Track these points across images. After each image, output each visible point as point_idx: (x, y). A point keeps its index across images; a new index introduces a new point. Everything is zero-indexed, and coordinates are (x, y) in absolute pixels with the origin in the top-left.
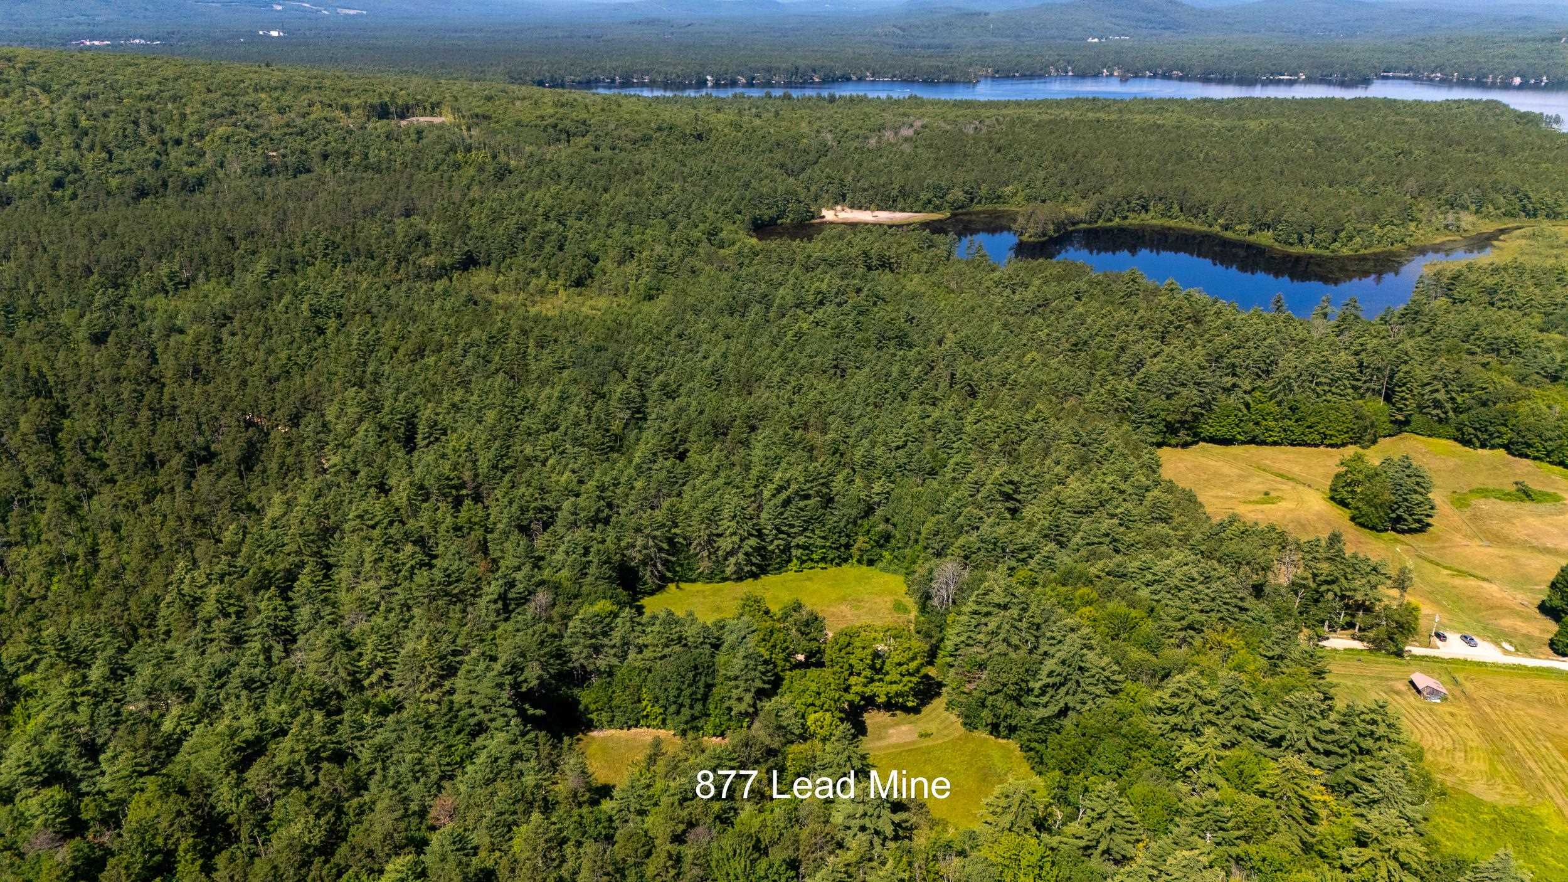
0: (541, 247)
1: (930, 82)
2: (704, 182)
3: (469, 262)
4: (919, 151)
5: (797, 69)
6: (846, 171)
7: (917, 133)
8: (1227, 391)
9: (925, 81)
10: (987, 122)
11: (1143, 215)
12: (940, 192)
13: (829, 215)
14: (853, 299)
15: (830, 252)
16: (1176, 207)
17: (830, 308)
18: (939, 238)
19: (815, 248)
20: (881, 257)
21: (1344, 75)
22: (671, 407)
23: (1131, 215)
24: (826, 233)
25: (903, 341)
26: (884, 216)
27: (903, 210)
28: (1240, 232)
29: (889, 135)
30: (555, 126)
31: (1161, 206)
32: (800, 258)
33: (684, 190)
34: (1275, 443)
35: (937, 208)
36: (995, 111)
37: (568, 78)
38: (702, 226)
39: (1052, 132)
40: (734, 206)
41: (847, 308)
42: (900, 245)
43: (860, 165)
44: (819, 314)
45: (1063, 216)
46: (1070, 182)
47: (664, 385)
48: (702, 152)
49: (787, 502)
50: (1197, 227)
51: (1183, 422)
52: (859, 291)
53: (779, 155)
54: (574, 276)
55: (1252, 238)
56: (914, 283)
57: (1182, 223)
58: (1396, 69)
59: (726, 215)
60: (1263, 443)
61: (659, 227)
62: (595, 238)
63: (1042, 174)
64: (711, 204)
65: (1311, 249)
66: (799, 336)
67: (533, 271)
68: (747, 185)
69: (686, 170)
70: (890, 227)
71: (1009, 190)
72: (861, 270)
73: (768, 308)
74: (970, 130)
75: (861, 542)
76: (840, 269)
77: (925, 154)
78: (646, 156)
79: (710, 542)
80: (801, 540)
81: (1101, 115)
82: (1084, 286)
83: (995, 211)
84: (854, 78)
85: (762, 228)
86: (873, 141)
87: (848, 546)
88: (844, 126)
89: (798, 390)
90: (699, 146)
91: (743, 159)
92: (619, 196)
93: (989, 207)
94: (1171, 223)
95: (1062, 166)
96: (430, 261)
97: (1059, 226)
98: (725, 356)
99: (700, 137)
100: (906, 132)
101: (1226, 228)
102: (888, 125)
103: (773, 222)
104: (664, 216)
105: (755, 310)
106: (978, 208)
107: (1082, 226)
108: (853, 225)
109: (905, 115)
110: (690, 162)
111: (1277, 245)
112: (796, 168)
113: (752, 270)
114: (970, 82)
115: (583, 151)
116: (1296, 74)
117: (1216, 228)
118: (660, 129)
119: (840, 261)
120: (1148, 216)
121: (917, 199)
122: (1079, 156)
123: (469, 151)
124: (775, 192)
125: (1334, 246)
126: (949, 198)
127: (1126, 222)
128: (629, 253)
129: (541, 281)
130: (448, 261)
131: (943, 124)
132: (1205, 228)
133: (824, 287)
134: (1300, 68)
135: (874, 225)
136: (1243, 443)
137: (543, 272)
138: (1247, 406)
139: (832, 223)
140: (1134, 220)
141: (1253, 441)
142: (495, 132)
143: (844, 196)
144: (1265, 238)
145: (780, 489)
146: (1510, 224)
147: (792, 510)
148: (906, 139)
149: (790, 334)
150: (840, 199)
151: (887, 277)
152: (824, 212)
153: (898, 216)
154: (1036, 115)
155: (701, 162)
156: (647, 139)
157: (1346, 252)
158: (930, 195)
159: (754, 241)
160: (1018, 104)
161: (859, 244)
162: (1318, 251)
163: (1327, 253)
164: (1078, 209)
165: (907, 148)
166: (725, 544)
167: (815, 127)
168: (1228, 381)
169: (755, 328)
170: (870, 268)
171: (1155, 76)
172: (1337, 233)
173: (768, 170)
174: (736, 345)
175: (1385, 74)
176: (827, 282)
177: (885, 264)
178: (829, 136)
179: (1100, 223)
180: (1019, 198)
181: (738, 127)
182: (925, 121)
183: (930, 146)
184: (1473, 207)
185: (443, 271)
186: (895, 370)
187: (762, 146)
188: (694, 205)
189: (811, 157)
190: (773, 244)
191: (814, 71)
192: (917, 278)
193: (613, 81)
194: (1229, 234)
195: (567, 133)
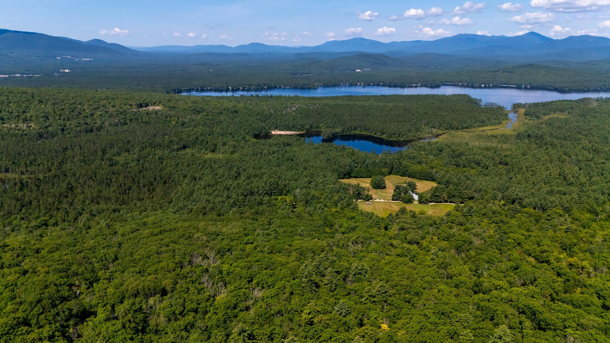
0: (202, 143)
1: (302, 88)
2: (239, 125)
3: (184, 147)
4: (297, 115)
5: (259, 84)
6: (277, 121)
7: (297, 109)
8: (356, 167)
9: (301, 88)
10: (317, 105)
11: (355, 131)
12: (303, 126)
13: (273, 133)
14: (281, 152)
15: (275, 142)
16: (363, 129)
17: (276, 154)
18: (302, 138)
19: (271, 141)
20: (287, 143)
21: (432, 84)
22: (246, 173)
23: (352, 131)
24: (273, 137)
25: (292, 160)
26: (288, 133)
27: (293, 131)
28: (378, 135)
29: (289, 110)
30: (195, 110)
31: (359, 129)
32: (268, 144)
33: (234, 127)
34: (366, 177)
35: (302, 130)
36: (319, 101)
37: (183, 89)
38: (241, 137)
39: (334, 108)
40: (248, 131)
41: (280, 154)
42: (292, 140)
43: (281, 119)
44: (274, 155)
45: (334, 132)
46: (338, 122)
47: (244, 169)
48: (238, 116)
49: (271, 185)
50: (368, 134)
51: (347, 174)
52: (282, 150)
53: (259, 117)
54: (212, 150)
55: (381, 136)
56: (295, 148)
57: (365, 133)
58: (448, 82)
59: (247, 133)
60: (363, 177)
61: (230, 137)
62: (215, 140)
63: (330, 120)
64: (242, 131)
65: (394, 139)
66: (270, 160)
67: (201, 149)
68: (251, 125)
69: (234, 121)
70: (289, 135)
71: (321, 125)
72: (283, 146)
73: (262, 154)
74: (311, 108)
75: (284, 192)
76: (278, 146)
77: (299, 116)
78: (222, 118)
79: (258, 192)
80: (274, 191)
81: (350, 103)
82: (332, 148)
83: (318, 131)
84: (278, 87)
85: (256, 136)
86: (284, 112)
87: (282, 193)
88: (276, 107)
89: (271, 169)
90: (237, 115)
91: (249, 118)
92: (217, 129)
93: (316, 130)
94: (362, 133)
95: (335, 118)
96: (176, 147)
97: (333, 134)
98: (254, 164)
99: (236, 112)
100: (294, 109)
101: (375, 134)
102: (289, 107)
103: (259, 134)
104: (231, 134)
105: (259, 155)
106: (313, 130)
107: (339, 134)
108: (280, 135)
109: (293, 103)
110: (235, 119)
111: (386, 138)
112: (264, 120)
113: (257, 146)
114: (315, 88)
115: (204, 117)
116: (417, 84)
117: (373, 134)
118: (224, 110)
119: (277, 144)
120: (357, 131)
121: (297, 128)
122: (340, 115)
123: (171, 117)
124: (259, 127)
125: (399, 138)
126: (305, 127)
127: (351, 133)
128: (224, 144)
129: (203, 151)
130: (179, 147)
131: (304, 106)
132: (370, 134)
133: (274, 150)
134: (419, 82)
135: (285, 135)
136: (359, 178)
137: (204, 149)
138: (360, 170)
139: (274, 135)
140: (353, 132)
141: (362, 177)
142: (178, 112)
143: (277, 127)
144: (384, 136)
145: (270, 183)
146: (447, 131)
147: (272, 186)
148: (294, 111)
149: (267, 160)
150: (276, 128)
151: (289, 147)
152: (272, 132)
153: (292, 133)
154: (331, 103)
155: (238, 119)
156: (221, 113)
157: (402, 139)
158: (300, 127)
159: (255, 140)
160: (327, 98)
161: (282, 140)
162: (396, 139)
163: (397, 140)
164: (338, 130)
165: (294, 114)
166: (261, 192)
167: (268, 108)
168: (356, 165)
169: (260, 158)
170: (285, 146)
171: (374, 85)
172: (400, 135)
173: (256, 121)
174: (256, 162)
175: (446, 84)
176: (275, 149)
177: (288, 145)
178: (272, 110)
179: (344, 133)
180: (324, 127)
181: (246, 109)
182: (299, 105)
183: (300, 113)
184: (438, 128)
185: (178, 150)
186: (290, 165)
187: (254, 114)
188: (238, 131)
189: (268, 117)
190: (260, 141)
191: (265, 85)
192: (296, 148)
193: (198, 89)
194: (376, 136)
195: (198, 111)
